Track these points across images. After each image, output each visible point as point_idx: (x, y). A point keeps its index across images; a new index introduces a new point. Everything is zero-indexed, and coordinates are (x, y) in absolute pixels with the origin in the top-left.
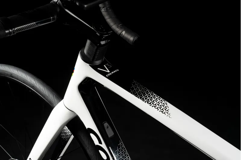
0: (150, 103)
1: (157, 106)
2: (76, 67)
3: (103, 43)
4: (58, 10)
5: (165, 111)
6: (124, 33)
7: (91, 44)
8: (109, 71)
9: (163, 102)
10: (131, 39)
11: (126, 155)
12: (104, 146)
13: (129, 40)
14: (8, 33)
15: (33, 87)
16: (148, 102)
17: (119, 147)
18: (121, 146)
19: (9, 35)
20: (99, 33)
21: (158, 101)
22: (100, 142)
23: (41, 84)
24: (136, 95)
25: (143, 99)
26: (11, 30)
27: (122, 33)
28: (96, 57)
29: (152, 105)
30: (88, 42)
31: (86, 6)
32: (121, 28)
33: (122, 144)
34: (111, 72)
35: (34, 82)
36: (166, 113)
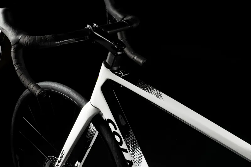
0: (150, 92)
1: (155, 94)
2: (100, 74)
3: (119, 53)
4: (90, 33)
5: (159, 96)
6: (136, 58)
7: (111, 55)
8: (123, 74)
9: (159, 92)
10: (141, 61)
11: (134, 139)
12: (118, 131)
13: (139, 63)
14: (57, 44)
15: (68, 95)
16: (148, 92)
17: (129, 133)
18: (131, 133)
19: (57, 46)
20: (116, 46)
21: (156, 91)
22: (116, 129)
23: (75, 92)
24: (141, 88)
25: (145, 90)
26: (59, 42)
27: (134, 58)
28: (114, 65)
29: (151, 93)
30: (110, 53)
31: (108, 32)
32: (134, 54)
33: (131, 131)
34: (124, 74)
35: (69, 91)
36: (160, 98)
